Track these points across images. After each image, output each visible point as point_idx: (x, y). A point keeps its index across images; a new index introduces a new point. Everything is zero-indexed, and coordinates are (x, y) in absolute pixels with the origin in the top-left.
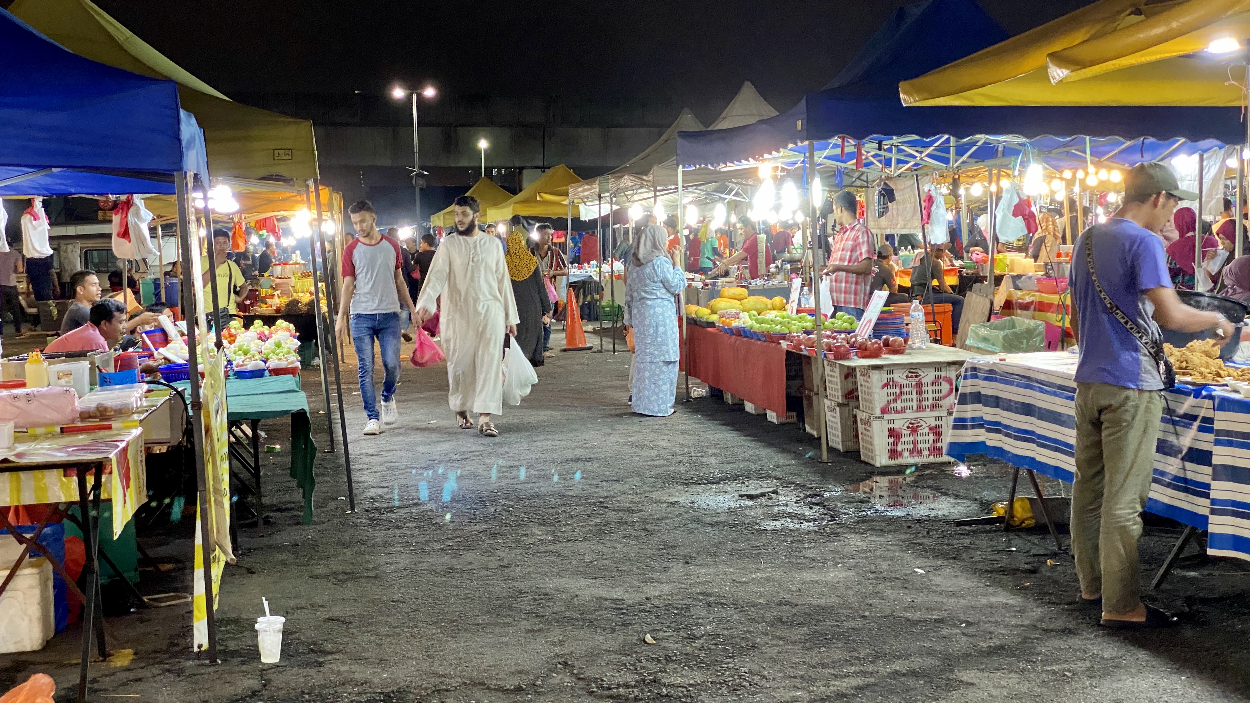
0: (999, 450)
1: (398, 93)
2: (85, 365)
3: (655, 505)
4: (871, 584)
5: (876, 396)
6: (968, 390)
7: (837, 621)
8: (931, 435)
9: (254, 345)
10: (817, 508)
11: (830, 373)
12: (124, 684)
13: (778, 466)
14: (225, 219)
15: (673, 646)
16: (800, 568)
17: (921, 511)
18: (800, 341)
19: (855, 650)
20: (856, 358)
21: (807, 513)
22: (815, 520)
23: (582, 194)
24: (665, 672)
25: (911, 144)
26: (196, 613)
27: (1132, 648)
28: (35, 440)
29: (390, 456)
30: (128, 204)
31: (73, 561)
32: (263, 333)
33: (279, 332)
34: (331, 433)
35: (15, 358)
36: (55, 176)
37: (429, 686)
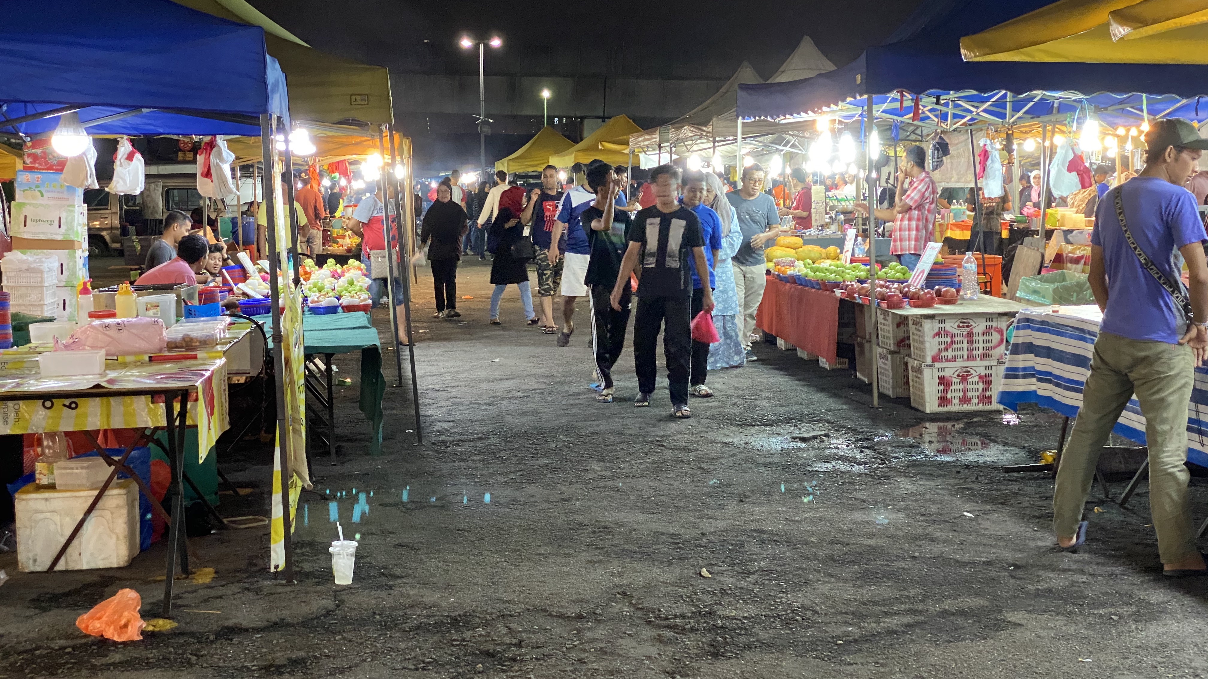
0: (1049, 400)
1: (466, 43)
2: (172, 297)
3: (710, 445)
4: (920, 526)
5: (927, 345)
6: (1020, 341)
7: (887, 561)
8: (981, 384)
9: (329, 283)
10: (868, 451)
11: (883, 321)
12: (206, 601)
13: (830, 410)
14: (300, 162)
15: (729, 581)
16: (853, 508)
17: (971, 457)
18: (853, 289)
19: (905, 589)
20: (908, 307)
21: (858, 457)
22: (866, 463)
23: (642, 144)
24: (720, 604)
25: (968, 99)
26: (273, 535)
27: (1178, 594)
28: (125, 367)
29: (454, 392)
30: (211, 145)
31: (158, 483)
32: (336, 271)
33: (352, 271)
34: (400, 369)
35: (106, 289)
36: (144, 116)
37: (494, 611)
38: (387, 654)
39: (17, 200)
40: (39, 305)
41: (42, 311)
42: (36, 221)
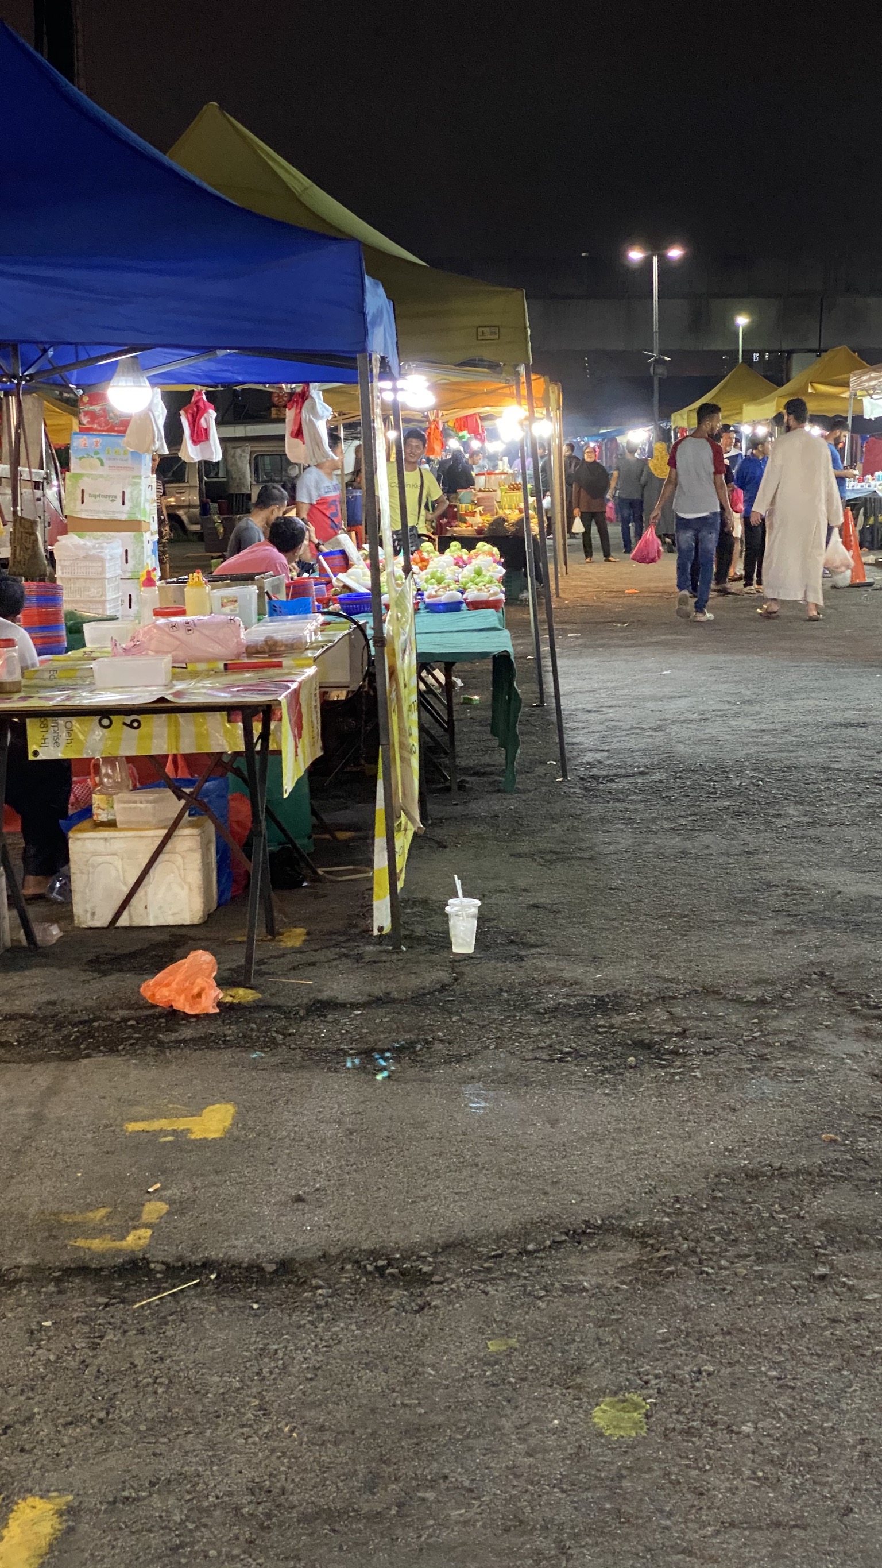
1: (635, 255)
2: (253, 589)
9: (450, 572)
12: (296, 968)
14: (417, 417)
23: (867, 384)
26: (376, 890)
28: (195, 677)
29: (612, 714)
30: (304, 396)
31: (238, 822)
32: (461, 557)
33: (480, 557)
34: (541, 683)
35: (175, 580)
36: (218, 361)
37: (652, 991)
38: (515, 1041)
39: (72, 471)
40: (100, 602)
41: (104, 609)
42: (95, 496)
